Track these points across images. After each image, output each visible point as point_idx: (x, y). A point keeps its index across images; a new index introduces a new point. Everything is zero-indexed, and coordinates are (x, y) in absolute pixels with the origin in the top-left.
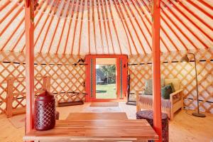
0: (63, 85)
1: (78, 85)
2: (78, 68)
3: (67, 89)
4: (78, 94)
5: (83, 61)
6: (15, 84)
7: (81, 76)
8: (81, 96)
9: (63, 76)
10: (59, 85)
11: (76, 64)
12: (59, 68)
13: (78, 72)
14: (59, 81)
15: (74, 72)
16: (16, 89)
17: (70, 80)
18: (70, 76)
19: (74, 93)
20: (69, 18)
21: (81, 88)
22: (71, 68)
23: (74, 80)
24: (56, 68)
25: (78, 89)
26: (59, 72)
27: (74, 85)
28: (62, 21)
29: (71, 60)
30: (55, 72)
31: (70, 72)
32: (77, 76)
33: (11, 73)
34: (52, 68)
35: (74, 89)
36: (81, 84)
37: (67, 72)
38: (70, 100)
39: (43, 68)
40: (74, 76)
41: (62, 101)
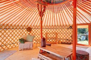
0: (63, 36)
1: (69, 37)
2: (69, 30)
3: (65, 38)
4: (69, 40)
5: (71, 27)
6: (48, 35)
7: (71, 33)
8: (71, 41)
9: (63, 33)
10: (62, 36)
11: (68, 29)
12: (62, 30)
13: (69, 32)
14: (62, 35)
15: (68, 32)
16: (48, 36)
17: (66, 35)
18: (66, 33)
19: (67, 39)
20: (59, 13)
21: (71, 38)
22: (66, 30)
23: (68, 35)
24: (60, 30)
25: (69, 38)
26: (62, 32)
27: (67, 36)
28: (57, 15)
29: (66, 27)
30: (60, 32)
31: (66, 32)
32: (69, 33)
33: (47, 32)
34: (59, 30)
35: (68, 38)
36: (70, 37)
37: (65, 31)
38: (66, 42)
39: (56, 30)
40: (68, 33)
41: (63, 42)
